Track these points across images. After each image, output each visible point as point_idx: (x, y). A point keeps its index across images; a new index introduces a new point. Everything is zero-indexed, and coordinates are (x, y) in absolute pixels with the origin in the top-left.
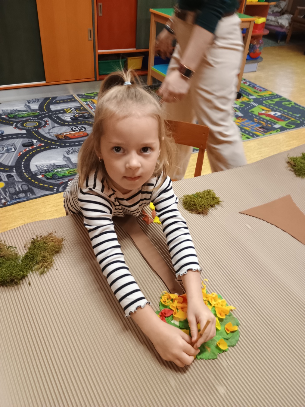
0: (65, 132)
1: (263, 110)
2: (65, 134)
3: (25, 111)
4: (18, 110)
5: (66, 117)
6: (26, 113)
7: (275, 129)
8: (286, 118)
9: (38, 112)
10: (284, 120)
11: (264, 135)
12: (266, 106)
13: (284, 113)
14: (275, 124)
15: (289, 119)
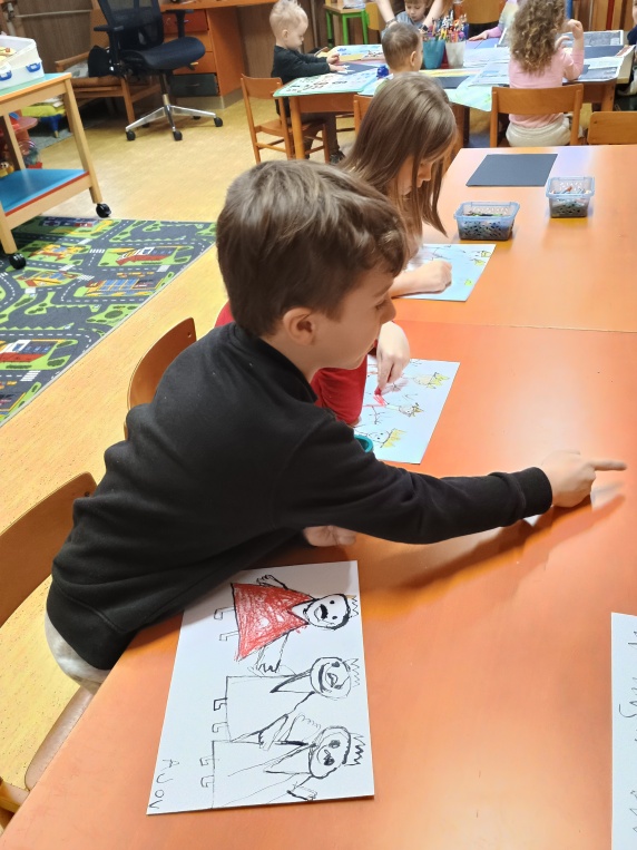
1: (119, 254)
7: (163, 275)
8: (168, 249)
10: (167, 255)
11: (154, 291)
12: (118, 246)
13: (158, 244)
14: (158, 267)
15: (174, 249)
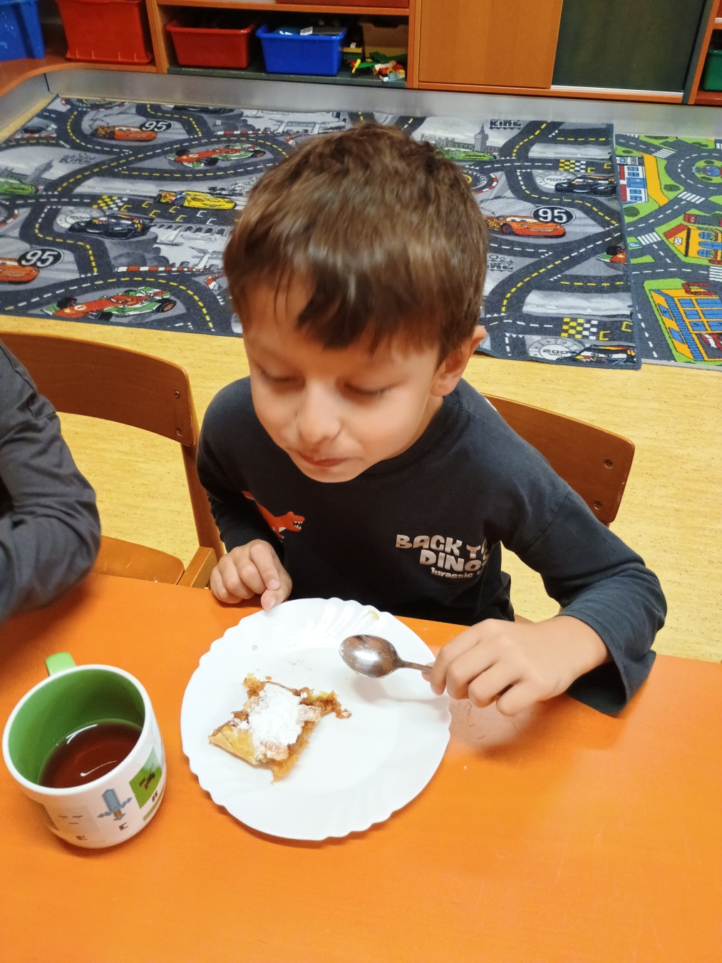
0: (515, 214)
2: (508, 219)
3: (467, 148)
4: (456, 141)
5: (547, 179)
6: (464, 152)
9: (494, 154)
